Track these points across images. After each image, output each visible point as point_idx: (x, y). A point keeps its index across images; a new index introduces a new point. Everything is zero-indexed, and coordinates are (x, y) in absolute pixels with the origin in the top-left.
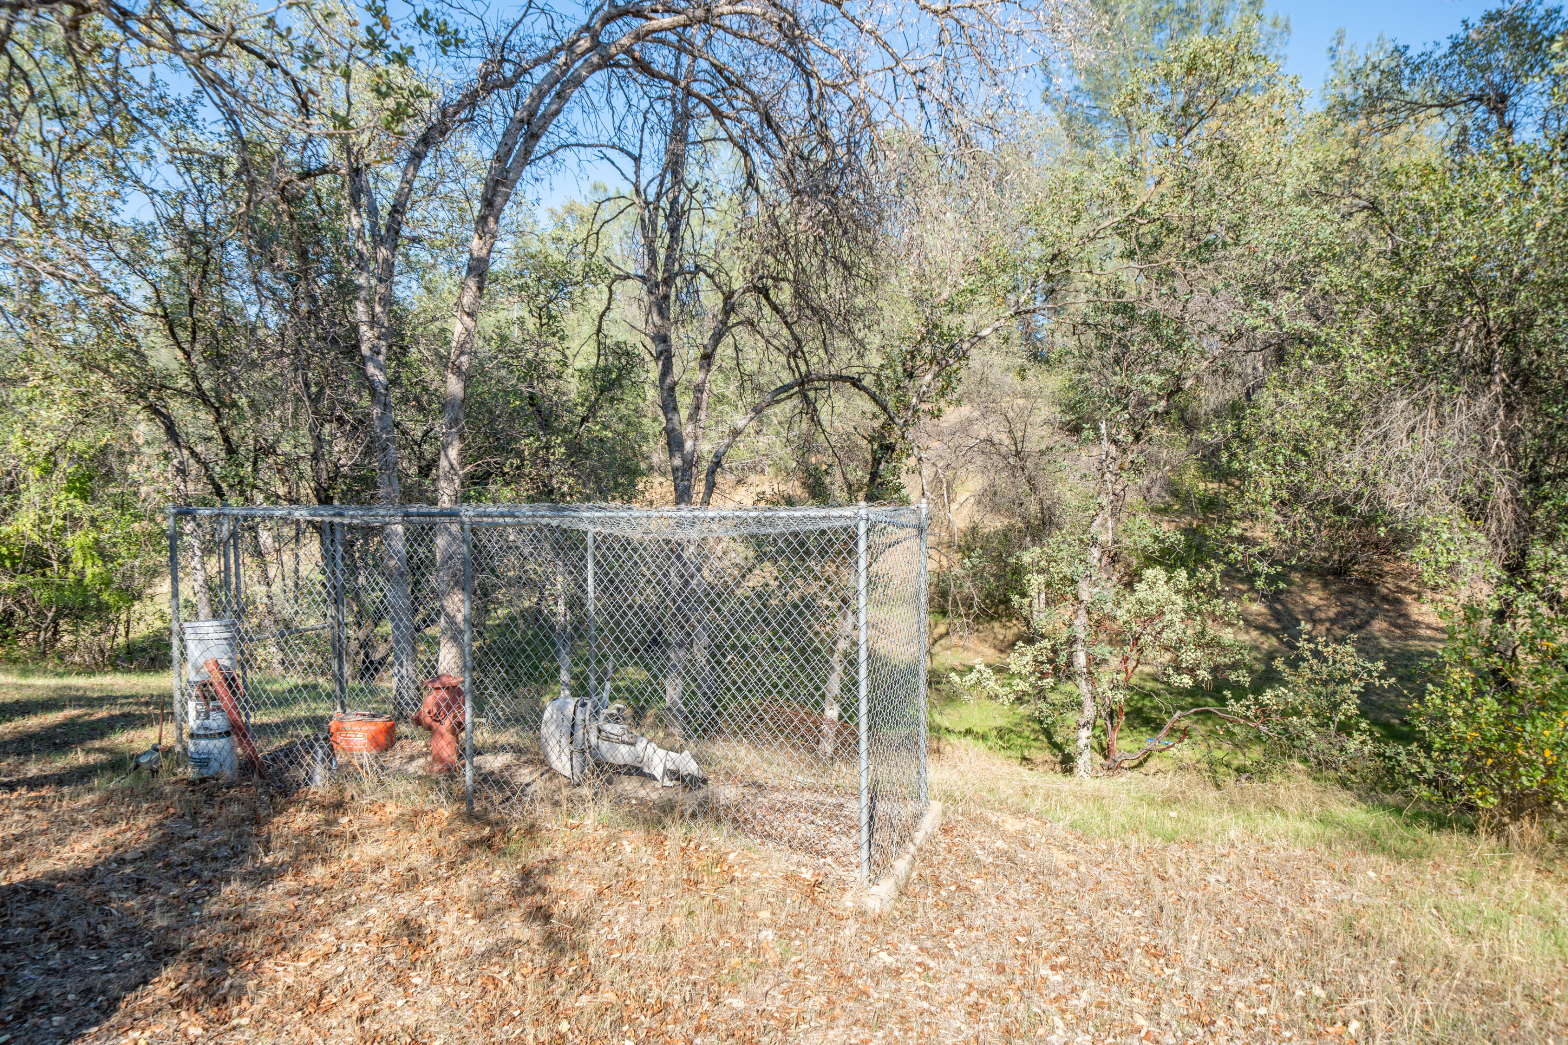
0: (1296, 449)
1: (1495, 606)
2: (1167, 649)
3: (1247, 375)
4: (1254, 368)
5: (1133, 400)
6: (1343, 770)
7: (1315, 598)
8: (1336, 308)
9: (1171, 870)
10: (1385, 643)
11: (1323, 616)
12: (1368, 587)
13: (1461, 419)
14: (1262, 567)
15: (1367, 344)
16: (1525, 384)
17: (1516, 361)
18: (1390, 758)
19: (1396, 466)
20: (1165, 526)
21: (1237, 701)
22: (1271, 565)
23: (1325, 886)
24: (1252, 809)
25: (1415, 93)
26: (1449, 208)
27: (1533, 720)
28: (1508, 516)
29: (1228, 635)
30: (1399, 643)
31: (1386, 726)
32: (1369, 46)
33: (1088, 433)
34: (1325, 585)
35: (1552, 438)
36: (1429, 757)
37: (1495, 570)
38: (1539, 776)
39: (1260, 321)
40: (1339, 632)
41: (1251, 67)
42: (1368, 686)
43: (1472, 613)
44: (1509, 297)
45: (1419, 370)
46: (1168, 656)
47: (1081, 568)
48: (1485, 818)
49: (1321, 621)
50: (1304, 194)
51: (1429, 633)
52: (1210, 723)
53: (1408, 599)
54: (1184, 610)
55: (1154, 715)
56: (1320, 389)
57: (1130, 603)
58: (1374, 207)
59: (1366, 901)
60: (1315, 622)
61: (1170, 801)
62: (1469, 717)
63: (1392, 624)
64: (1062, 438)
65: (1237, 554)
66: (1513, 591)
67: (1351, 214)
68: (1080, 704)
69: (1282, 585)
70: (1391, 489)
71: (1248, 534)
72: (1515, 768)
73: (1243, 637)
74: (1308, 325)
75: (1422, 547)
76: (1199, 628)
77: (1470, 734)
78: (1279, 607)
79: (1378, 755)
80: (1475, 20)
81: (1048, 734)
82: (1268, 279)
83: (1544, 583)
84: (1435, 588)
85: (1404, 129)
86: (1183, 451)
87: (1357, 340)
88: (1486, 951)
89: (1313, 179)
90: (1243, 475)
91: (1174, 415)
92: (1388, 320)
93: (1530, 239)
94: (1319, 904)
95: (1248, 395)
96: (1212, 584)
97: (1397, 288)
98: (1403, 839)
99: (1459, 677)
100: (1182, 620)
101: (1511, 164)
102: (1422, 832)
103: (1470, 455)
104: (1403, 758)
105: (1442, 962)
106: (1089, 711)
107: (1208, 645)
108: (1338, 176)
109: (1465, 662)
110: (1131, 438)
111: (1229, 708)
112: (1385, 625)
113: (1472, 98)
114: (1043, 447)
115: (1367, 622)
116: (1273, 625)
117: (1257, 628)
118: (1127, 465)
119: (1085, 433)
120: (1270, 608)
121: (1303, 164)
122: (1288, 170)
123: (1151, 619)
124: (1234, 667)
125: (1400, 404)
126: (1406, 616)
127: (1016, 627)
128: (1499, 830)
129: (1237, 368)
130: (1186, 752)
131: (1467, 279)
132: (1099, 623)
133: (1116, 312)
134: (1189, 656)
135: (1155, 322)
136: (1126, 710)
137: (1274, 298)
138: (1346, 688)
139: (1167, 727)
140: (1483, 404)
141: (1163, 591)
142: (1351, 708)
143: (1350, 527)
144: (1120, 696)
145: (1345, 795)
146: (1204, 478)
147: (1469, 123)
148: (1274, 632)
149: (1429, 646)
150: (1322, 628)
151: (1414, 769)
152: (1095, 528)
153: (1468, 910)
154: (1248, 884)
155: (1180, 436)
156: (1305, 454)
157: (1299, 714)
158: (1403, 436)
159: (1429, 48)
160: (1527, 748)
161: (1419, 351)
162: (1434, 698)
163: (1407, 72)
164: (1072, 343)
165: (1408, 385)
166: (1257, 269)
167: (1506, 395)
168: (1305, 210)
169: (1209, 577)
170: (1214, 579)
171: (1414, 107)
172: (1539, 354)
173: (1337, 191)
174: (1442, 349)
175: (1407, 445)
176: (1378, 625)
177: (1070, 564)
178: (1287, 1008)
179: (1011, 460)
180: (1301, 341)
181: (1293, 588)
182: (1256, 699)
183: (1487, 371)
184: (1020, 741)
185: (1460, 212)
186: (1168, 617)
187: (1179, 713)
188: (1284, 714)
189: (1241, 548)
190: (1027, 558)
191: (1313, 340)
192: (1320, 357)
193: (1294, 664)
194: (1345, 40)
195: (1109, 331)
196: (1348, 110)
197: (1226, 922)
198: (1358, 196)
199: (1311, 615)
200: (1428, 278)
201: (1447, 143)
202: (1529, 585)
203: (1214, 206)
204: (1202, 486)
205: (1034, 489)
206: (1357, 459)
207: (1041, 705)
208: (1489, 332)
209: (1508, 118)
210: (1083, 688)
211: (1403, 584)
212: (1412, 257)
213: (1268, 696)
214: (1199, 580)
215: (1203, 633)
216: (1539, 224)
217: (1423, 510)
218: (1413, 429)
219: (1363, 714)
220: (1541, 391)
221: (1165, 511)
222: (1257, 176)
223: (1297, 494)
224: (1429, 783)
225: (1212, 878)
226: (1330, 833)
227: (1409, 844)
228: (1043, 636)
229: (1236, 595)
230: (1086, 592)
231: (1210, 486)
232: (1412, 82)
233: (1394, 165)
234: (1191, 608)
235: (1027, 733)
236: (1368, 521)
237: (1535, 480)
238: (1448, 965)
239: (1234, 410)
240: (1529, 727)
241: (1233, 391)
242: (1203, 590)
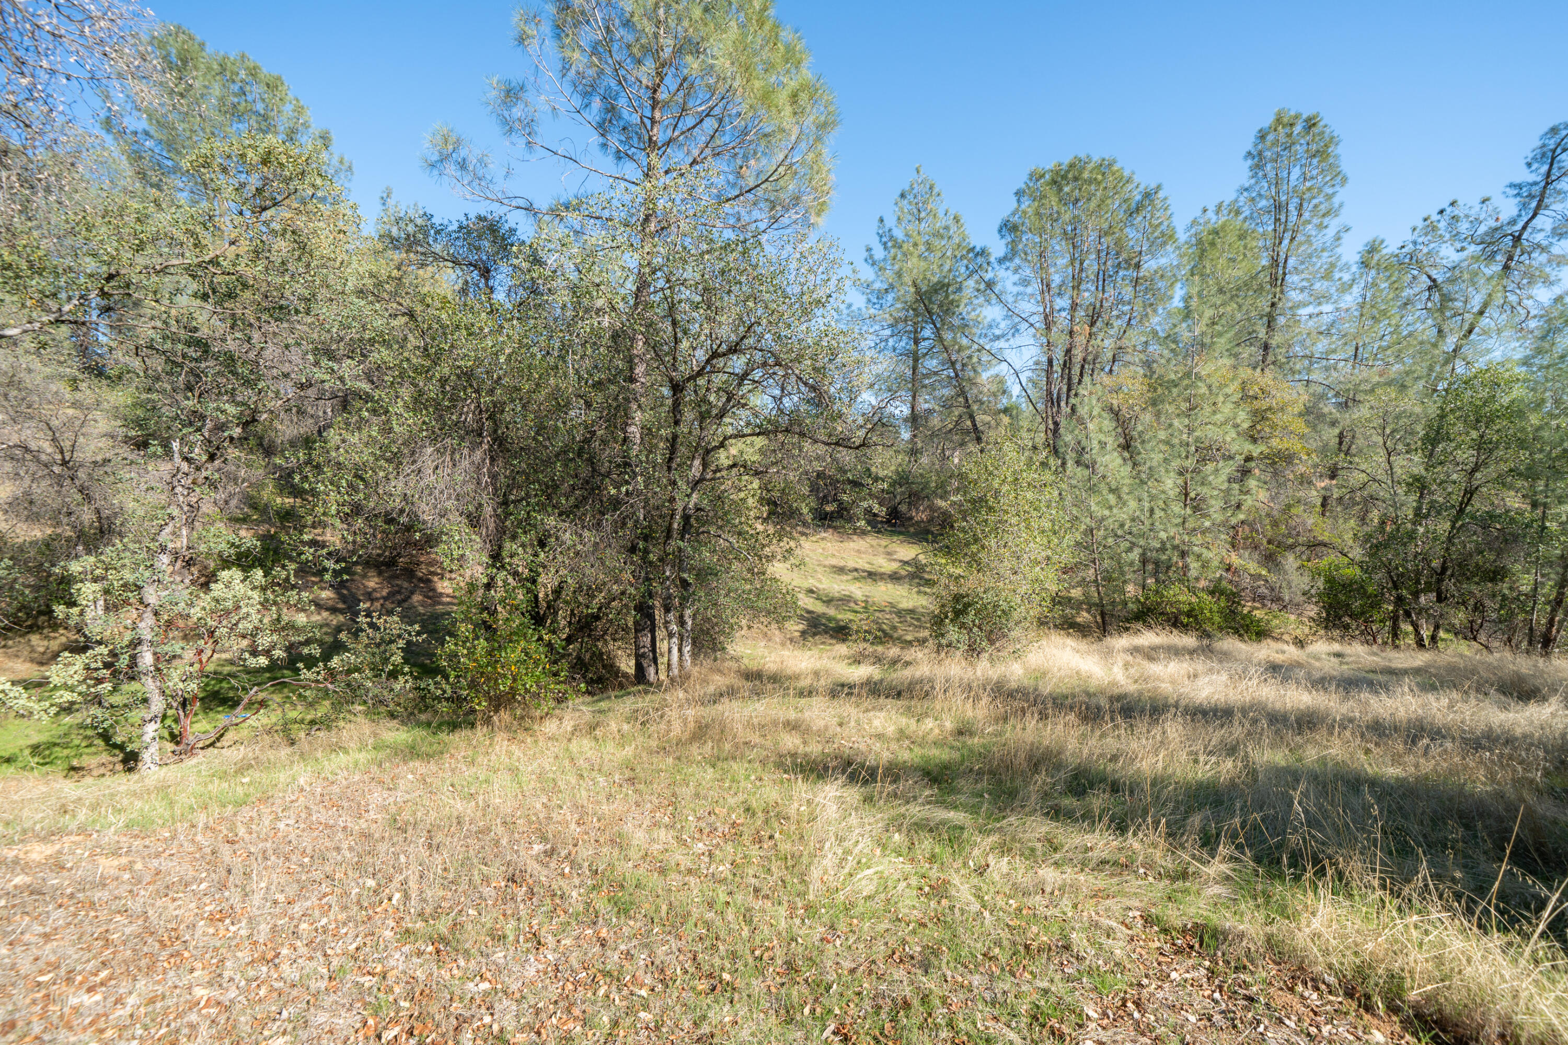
0: (356, 476)
1: (485, 581)
2: (244, 637)
3: (319, 417)
4: (325, 412)
5: (209, 424)
6: (392, 705)
7: (372, 583)
8: (386, 378)
9: (242, 831)
10: (421, 610)
11: (378, 595)
12: (409, 573)
13: (465, 463)
14: (330, 564)
15: (407, 407)
16: (500, 445)
17: (495, 431)
18: (423, 689)
19: (426, 492)
20: (243, 533)
21: (309, 669)
22: (337, 562)
23: (377, 796)
24: (319, 754)
25: (438, 248)
26: (458, 327)
27: (506, 648)
28: (492, 526)
29: (301, 619)
30: (430, 609)
31: (422, 666)
32: (408, 207)
33: (155, 447)
34: (380, 574)
35: (514, 479)
36: (448, 683)
37: (485, 559)
38: (509, 682)
39: (327, 377)
40: (389, 605)
41: (319, 182)
42: (409, 643)
43: (472, 587)
44: (491, 392)
45: (441, 429)
46: (245, 643)
47: (147, 574)
48: (480, 717)
49: (377, 599)
50: (361, 291)
51: (448, 599)
52: (286, 690)
53: (436, 579)
54: (260, 603)
55: (231, 694)
56: (374, 434)
57: (205, 600)
58: (411, 314)
59: (407, 797)
60: (372, 600)
61: (243, 768)
62: (471, 653)
63: (425, 596)
64: (125, 451)
65: (309, 553)
66: (495, 570)
67: (396, 315)
68: (145, 701)
69: (345, 577)
70: (423, 506)
71: (319, 538)
72: (496, 680)
73: (316, 618)
74: (365, 386)
75: (443, 546)
76: (275, 616)
77: (472, 665)
78: (345, 592)
79: (416, 689)
80: (472, 216)
81: (106, 737)
82: (334, 347)
83: (510, 565)
84: (451, 571)
85: (430, 268)
86: (261, 471)
87: (400, 403)
88: (481, 803)
89: (369, 282)
90: (314, 492)
91: (252, 442)
92: (421, 393)
93: (502, 359)
94: (372, 813)
95: (320, 432)
96: (287, 579)
97: (427, 372)
98: (431, 744)
99: (464, 629)
100: (259, 611)
101: (492, 311)
102: (443, 736)
103: (470, 487)
104: (432, 687)
105: (455, 821)
106: (158, 705)
107: (283, 629)
108: (387, 286)
109: (467, 619)
110: (205, 458)
111: (302, 677)
112: (421, 598)
113: (471, 264)
114: (99, 458)
115: (409, 597)
116: (341, 606)
117: (327, 609)
118: (200, 481)
119: (152, 449)
120: (338, 593)
121: (361, 270)
122: (349, 270)
123: (228, 613)
124: (307, 642)
125: (430, 450)
126: (434, 590)
127: (62, 637)
128: (488, 721)
129: (310, 410)
130: (262, 719)
131: (468, 375)
132: (169, 624)
133: (188, 344)
134: (264, 641)
135: (230, 360)
136: (201, 695)
137: (338, 361)
138: (393, 646)
139: (246, 700)
140: (478, 455)
141: (239, 588)
142: (397, 659)
143: (396, 533)
144: (193, 686)
145: (394, 723)
146: (281, 494)
147: (469, 279)
148: (341, 611)
149: (448, 609)
150: (377, 605)
151: (439, 692)
152: (164, 537)
153: (470, 779)
154: (314, 819)
155: (258, 459)
156: (362, 479)
157: (358, 670)
158: (431, 471)
159: (446, 222)
160: (503, 667)
161: (441, 416)
162: (450, 646)
163: (432, 232)
164: (136, 363)
165: (434, 439)
166: (325, 336)
167: (490, 451)
168: (363, 303)
169: (284, 574)
170: (289, 575)
171: (437, 257)
172: (508, 428)
173: (386, 297)
174: (454, 417)
175: (433, 478)
176: (417, 598)
177: (134, 570)
178: (345, 908)
179: (57, 469)
180: (361, 398)
181: (356, 577)
182: (325, 665)
183: (480, 435)
184: (66, 752)
185: (464, 332)
186: (244, 610)
187: (255, 688)
188: (349, 672)
189: (312, 550)
190: (75, 567)
191: (368, 398)
192: (374, 411)
193: (356, 635)
194: (393, 196)
195: (180, 360)
196: (393, 242)
197: (294, 858)
198: (401, 305)
199: (370, 596)
200: (446, 371)
201: (457, 288)
202: (503, 567)
203: (287, 279)
204: (279, 500)
205: (88, 498)
206: (400, 486)
207: (95, 710)
208: (481, 411)
209: (491, 283)
210: (149, 686)
211: (432, 569)
212: (436, 354)
213: (335, 662)
214: (275, 577)
215: (278, 620)
216: (507, 351)
217: (444, 520)
218: (437, 468)
219: (406, 661)
220: (508, 451)
221: (244, 520)
222: (324, 266)
223: (357, 509)
224: (447, 700)
225: (281, 825)
226: (381, 755)
227: (435, 746)
228: (100, 643)
229: (306, 587)
230: (152, 596)
231: (287, 500)
232: (435, 240)
233: (425, 290)
234: (266, 600)
235: (76, 742)
236: (409, 528)
237: (505, 503)
238: (459, 823)
239: (307, 442)
240: (503, 654)
241: (307, 427)
242: (279, 585)
